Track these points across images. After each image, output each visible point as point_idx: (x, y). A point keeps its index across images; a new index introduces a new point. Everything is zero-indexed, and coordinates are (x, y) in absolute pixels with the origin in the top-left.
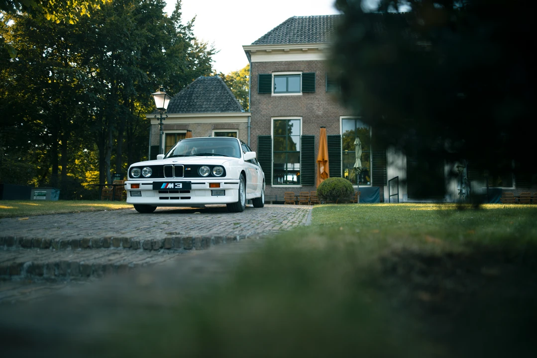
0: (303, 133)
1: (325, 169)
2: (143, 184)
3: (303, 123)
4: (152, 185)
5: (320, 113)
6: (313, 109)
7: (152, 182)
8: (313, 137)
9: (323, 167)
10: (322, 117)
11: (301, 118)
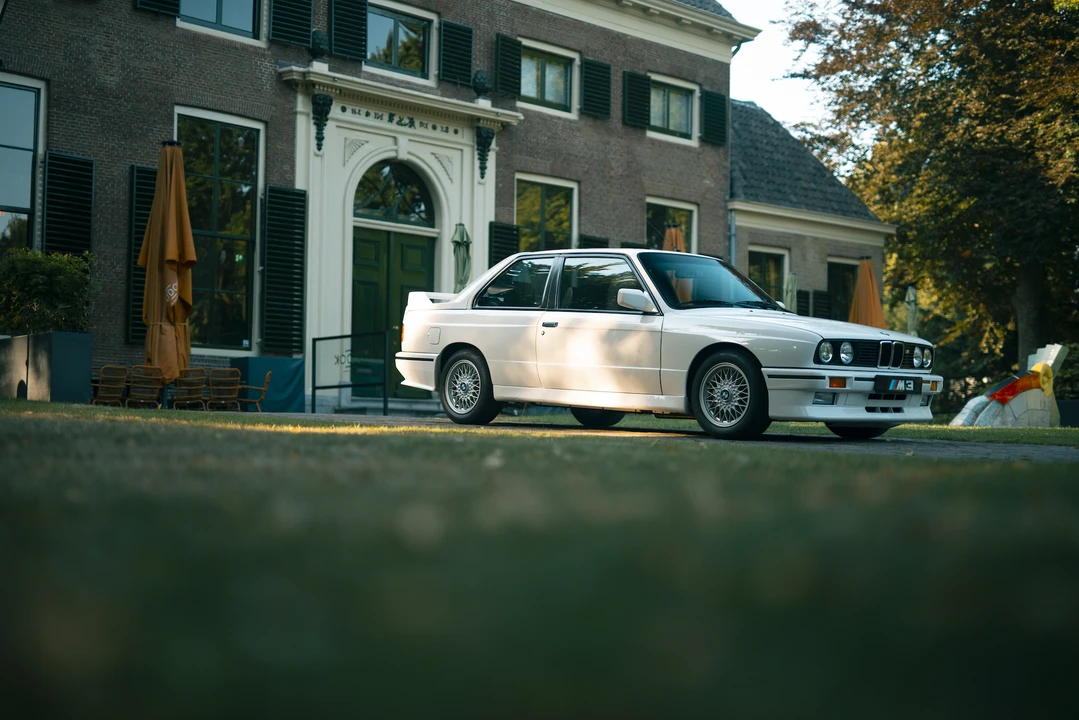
0: (48, 145)
1: (181, 290)
2: (857, 379)
3: (49, 106)
4: (872, 383)
5: (111, 80)
6: (89, 62)
7: (873, 375)
8: (86, 166)
9: (176, 284)
10: (117, 97)
11: (40, 85)
